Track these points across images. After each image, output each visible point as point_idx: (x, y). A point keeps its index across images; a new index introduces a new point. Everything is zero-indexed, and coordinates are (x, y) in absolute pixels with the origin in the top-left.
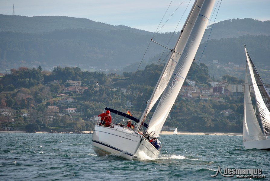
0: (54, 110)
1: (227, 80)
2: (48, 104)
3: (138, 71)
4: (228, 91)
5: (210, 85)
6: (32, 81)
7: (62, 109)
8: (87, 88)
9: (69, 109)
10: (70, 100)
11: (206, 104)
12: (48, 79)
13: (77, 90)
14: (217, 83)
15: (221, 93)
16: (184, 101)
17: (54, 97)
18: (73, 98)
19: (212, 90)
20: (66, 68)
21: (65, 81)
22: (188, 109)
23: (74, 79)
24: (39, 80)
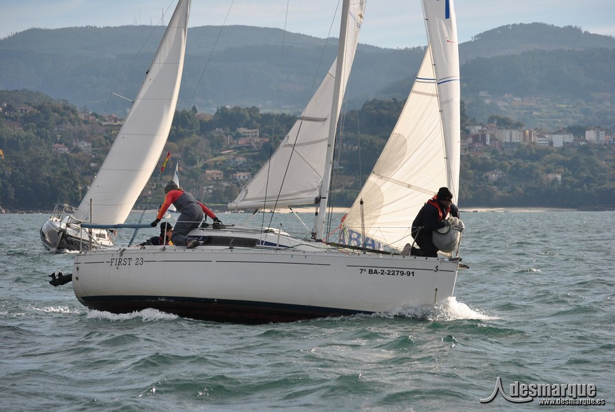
0: (215, 176)
1: (495, 122)
2: (206, 167)
3: (352, 112)
4: (497, 140)
5: (468, 132)
6: (181, 130)
7: (227, 174)
8: (267, 140)
9: (238, 174)
10: (241, 160)
12: (205, 127)
13: (253, 144)
14: (480, 128)
15: (485, 144)
17: (216, 156)
18: (246, 156)
19: (470, 140)
20: (235, 108)
21: (233, 129)
23: (248, 126)
24: (192, 128)
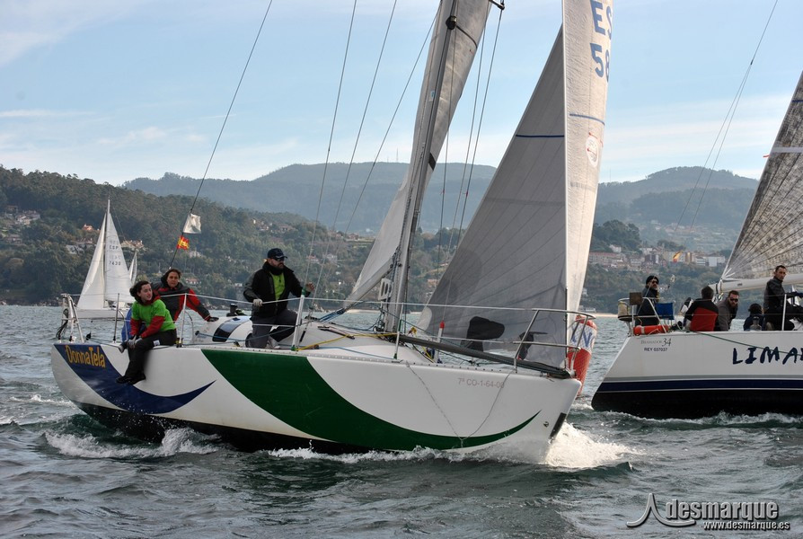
1: (663, 245)
2: (428, 277)
4: (664, 260)
5: (641, 252)
11: (635, 278)
12: (429, 244)
14: (651, 249)
15: (654, 263)
16: (607, 273)
17: (436, 268)
19: (643, 259)
20: (452, 229)
22: (610, 283)
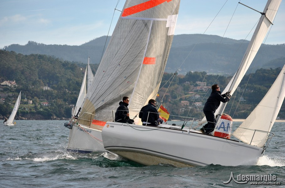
0: (185, 104)
2: (181, 99)
7: (191, 103)
9: (196, 103)
10: (198, 96)
12: (181, 81)
13: (203, 89)
17: (186, 94)
18: (200, 95)
20: (195, 72)
21: (194, 82)
23: (201, 81)
24: (175, 81)
